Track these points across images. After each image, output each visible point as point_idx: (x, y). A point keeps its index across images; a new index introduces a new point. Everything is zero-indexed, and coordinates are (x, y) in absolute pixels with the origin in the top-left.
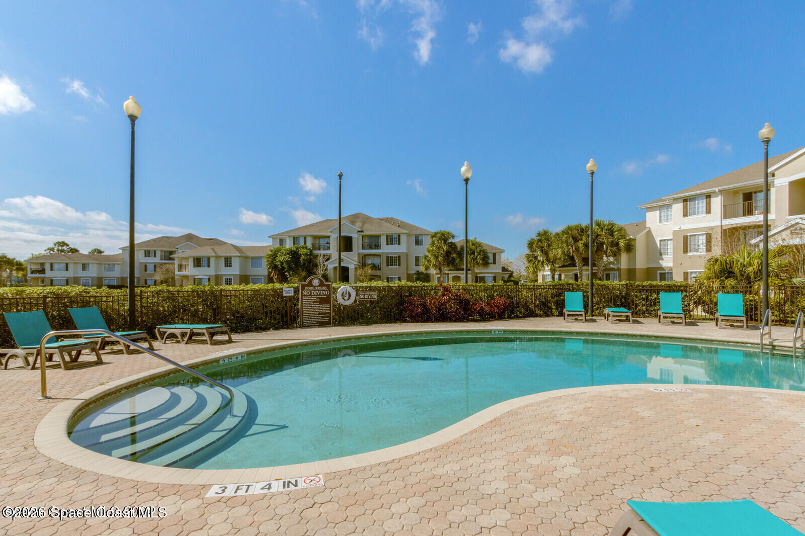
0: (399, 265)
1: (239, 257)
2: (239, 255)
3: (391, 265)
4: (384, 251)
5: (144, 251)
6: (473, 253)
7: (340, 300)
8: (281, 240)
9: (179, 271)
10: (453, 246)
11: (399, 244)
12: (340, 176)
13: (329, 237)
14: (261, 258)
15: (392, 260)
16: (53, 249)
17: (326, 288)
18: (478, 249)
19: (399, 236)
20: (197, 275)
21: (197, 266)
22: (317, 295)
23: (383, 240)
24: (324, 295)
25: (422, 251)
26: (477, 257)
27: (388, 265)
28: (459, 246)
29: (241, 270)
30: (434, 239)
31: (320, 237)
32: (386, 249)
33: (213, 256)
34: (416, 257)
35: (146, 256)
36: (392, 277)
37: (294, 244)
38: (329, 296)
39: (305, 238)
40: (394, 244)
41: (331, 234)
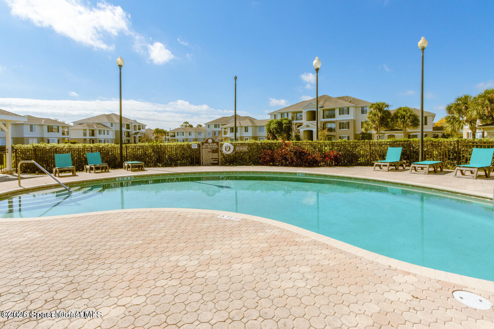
0: (348, 128)
1: (252, 126)
2: (252, 125)
3: (342, 128)
4: (337, 119)
5: (214, 125)
6: (404, 117)
7: (224, 152)
8: (275, 115)
9: (224, 135)
10: (388, 113)
11: (348, 114)
12: (236, 78)
13: (301, 112)
14: (263, 126)
15: (343, 125)
16: (183, 126)
17: (216, 144)
18: (408, 114)
19: (348, 108)
20: (232, 137)
21: (232, 132)
22: (211, 148)
23: (337, 112)
24: (215, 148)
25: (365, 117)
26: (407, 120)
27: (340, 128)
28: (392, 113)
29: (253, 133)
30: (372, 109)
31: (297, 113)
32: (339, 118)
33: (239, 127)
34: (362, 122)
35: (215, 128)
36: (344, 137)
37: (282, 117)
38: (218, 149)
39: (288, 113)
40: (345, 114)
41: (303, 110)
